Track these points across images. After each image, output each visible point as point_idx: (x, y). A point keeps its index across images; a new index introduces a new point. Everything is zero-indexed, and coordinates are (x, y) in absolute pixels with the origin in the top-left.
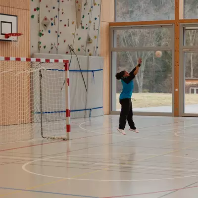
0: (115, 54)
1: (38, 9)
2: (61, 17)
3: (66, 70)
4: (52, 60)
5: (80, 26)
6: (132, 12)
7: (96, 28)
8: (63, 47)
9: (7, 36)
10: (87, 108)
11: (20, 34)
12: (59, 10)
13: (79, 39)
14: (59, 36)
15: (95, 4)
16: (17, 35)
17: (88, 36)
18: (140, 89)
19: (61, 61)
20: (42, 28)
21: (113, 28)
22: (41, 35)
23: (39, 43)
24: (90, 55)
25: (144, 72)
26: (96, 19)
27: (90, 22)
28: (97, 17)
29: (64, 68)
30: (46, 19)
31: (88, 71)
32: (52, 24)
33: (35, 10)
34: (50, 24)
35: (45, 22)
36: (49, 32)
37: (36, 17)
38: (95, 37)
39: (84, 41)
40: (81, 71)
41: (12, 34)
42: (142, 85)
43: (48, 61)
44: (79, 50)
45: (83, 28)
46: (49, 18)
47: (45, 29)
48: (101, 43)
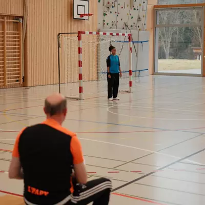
3: (130, 41)
5: (133, 8)
7: (145, 9)
9: (82, 16)
11: (91, 15)
13: (132, 18)
14: (117, 16)
16: (89, 15)
17: (139, 15)
18: (167, 56)
19: (126, 35)
20: (106, 9)
21: (156, 9)
22: (105, 15)
23: (104, 21)
24: (140, 30)
26: (144, 2)
27: (140, 5)
28: (145, 1)
29: (128, 40)
30: (108, 3)
31: (138, 42)
32: (113, 7)
34: (112, 7)
35: (108, 5)
36: (111, 12)
37: (101, 2)
38: (144, 17)
39: (136, 18)
40: (133, 42)
41: (85, 15)
42: (168, 53)
43: (117, 34)
44: (132, 26)
45: (135, 9)
46: (111, 3)
47: (108, 11)
48: (148, 21)
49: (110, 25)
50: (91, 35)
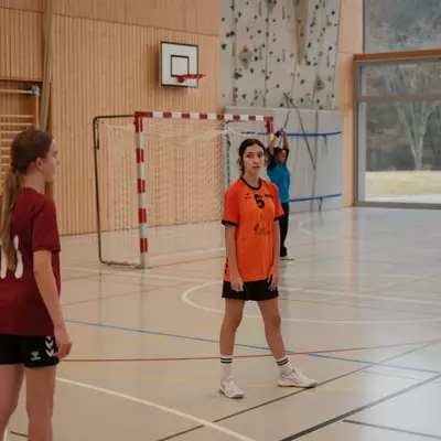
0: (363, 107)
1: (232, 34)
2: (272, 46)
3: (269, 132)
4: (244, 117)
5: (304, 61)
6: (405, 38)
7: (332, 63)
8: (275, 96)
9: (181, 79)
10: (316, 195)
11: (201, 76)
12: (267, 34)
13: (302, 82)
14: (267, 78)
15: (329, 24)
16: (198, 76)
18: (418, 164)
19: (260, 118)
20: (239, 64)
22: (237, 76)
23: (236, 90)
24: (321, 108)
25: (426, 136)
26: (330, 48)
27: (321, 54)
28: (332, 45)
29: (265, 130)
30: (246, 50)
31: (316, 135)
32: (256, 59)
33: (228, 35)
34: (253, 59)
35: (245, 55)
36: (252, 71)
37: (229, 48)
38: (329, 79)
40: (304, 135)
41: (189, 76)
42: (420, 158)
43: (237, 118)
44: (302, 100)
45: (309, 63)
46: (251, 49)
47: (245, 68)
48: (340, 89)
49: (250, 98)
50: (204, 121)
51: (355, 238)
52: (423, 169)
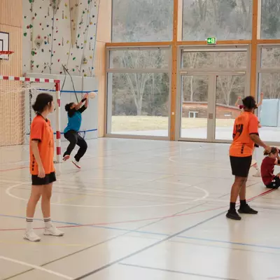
0: (111, 75)
1: (31, 26)
2: (55, 36)
3: (57, 90)
4: (42, 80)
7: (92, 47)
8: (57, 67)
11: (11, 53)
12: (53, 28)
13: (74, 59)
14: (52, 55)
15: (91, 23)
17: (83, 56)
18: (139, 112)
19: (51, 81)
20: (35, 46)
21: (109, 48)
22: (34, 53)
23: (32, 62)
24: (85, 76)
25: (144, 94)
26: (91, 38)
27: (85, 42)
28: (93, 37)
29: (55, 89)
30: (39, 37)
31: (82, 92)
32: (46, 43)
33: (28, 27)
34: (44, 43)
35: (39, 41)
36: (43, 50)
37: (28, 35)
38: (91, 57)
39: (79, 59)
40: (75, 92)
41: (3, 52)
42: (141, 107)
43: (37, 80)
44: (73, 70)
45: (78, 47)
46: (42, 37)
47: (39, 48)
48: (97, 64)
49: (41, 68)
51: (105, 156)
52: (142, 115)
